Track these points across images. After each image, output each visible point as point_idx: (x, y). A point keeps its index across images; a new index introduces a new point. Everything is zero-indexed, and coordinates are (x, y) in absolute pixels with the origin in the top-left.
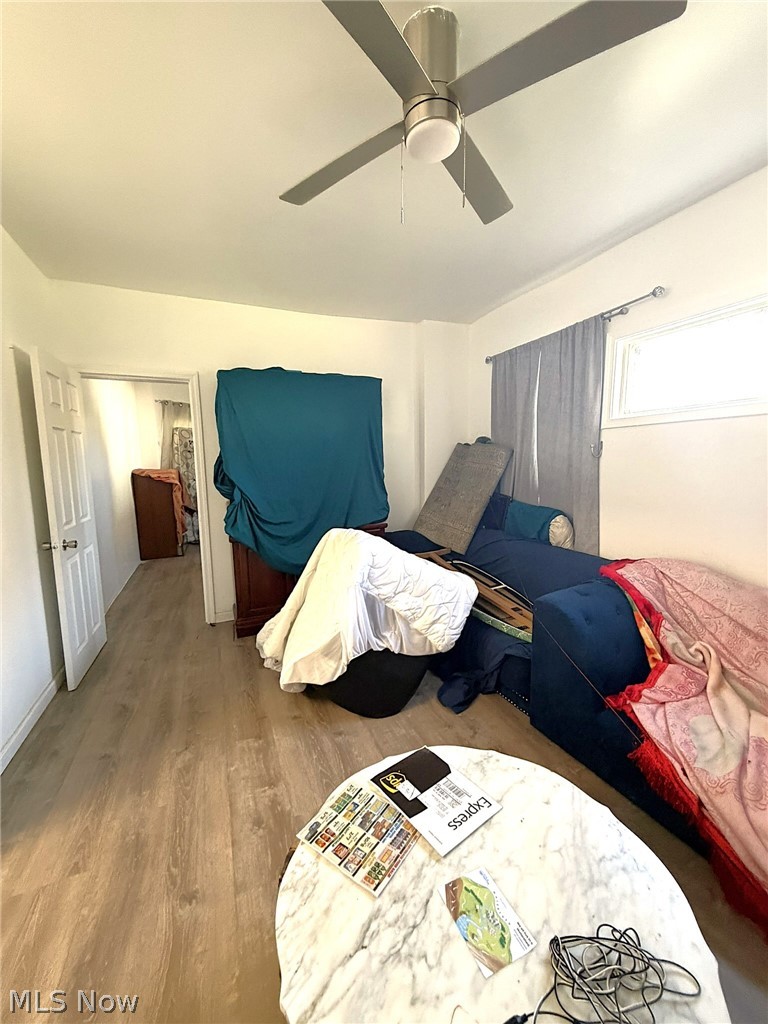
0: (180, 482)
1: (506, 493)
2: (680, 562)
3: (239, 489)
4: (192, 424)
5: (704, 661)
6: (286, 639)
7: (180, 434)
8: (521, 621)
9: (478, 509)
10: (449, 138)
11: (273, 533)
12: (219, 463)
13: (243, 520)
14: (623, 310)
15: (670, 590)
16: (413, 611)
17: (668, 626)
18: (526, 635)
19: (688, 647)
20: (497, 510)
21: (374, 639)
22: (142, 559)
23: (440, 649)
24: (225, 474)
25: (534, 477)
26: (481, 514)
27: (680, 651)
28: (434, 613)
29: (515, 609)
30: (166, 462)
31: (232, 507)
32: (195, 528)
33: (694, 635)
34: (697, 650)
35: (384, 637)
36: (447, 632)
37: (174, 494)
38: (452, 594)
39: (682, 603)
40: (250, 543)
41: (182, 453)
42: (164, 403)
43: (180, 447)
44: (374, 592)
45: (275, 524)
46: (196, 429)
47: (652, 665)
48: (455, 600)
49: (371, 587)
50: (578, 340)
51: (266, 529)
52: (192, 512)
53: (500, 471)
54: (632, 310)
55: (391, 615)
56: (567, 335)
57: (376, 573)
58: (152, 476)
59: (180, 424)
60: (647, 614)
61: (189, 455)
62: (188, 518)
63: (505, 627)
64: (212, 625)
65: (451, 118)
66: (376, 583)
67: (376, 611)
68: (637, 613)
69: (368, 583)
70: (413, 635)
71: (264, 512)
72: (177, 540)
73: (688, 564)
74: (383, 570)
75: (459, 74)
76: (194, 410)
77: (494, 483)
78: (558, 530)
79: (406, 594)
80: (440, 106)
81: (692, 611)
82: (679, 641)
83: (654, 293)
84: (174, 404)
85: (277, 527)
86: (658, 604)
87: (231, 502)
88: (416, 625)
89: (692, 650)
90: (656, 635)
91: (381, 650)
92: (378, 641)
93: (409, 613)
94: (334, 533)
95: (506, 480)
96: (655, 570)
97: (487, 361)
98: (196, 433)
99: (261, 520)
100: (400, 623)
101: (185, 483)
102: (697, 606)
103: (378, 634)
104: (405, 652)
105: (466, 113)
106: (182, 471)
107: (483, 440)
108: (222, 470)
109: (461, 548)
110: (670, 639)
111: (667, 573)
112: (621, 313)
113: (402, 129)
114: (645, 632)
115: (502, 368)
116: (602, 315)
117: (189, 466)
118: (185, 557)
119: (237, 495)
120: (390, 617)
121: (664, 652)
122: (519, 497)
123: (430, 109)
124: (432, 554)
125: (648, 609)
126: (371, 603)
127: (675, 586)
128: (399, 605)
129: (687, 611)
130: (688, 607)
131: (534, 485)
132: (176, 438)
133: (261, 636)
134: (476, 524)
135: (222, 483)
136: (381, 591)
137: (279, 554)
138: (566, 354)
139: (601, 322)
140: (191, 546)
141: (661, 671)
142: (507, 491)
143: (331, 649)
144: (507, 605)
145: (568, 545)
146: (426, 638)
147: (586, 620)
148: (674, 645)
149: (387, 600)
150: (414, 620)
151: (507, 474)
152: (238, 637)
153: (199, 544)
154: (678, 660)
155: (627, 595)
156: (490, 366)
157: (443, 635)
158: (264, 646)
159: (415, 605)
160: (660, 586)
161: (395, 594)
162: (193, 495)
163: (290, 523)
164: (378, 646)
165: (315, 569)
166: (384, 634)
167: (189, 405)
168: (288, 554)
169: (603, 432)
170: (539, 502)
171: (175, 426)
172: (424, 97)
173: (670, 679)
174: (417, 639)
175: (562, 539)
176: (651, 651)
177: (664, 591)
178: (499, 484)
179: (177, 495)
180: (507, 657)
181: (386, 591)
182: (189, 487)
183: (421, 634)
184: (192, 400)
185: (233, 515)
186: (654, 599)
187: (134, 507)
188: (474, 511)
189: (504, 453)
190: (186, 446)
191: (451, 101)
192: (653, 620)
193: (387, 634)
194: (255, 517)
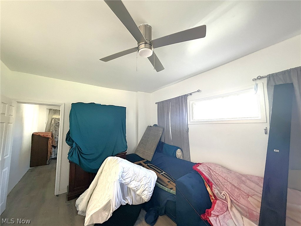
0: (52, 137)
1: (162, 141)
2: (213, 164)
3: (75, 143)
4: (60, 117)
5: (226, 198)
6: (88, 202)
7: (55, 120)
8: (170, 186)
9: (155, 147)
10: (150, 53)
11: (86, 158)
12: (69, 133)
13: (75, 153)
14: (191, 94)
15: (213, 174)
16: (136, 187)
17: (214, 187)
18: (173, 192)
19: (221, 193)
20: (161, 146)
21: (123, 200)
22: (30, 167)
23: (146, 201)
24: (70, 137)
25: (170, 136)
26: (155, 148)
27: (219, 195)
28: (144, 187)
29: (169, 182)
30: (47, 130)
31: (72, 149)
32: (56, 153)
33: (221, 189)
34: (223, 194)
35: (126, 199)
36: (148, 194)
37: (49, 141)
38: (150, 179)
39: (216, 178)
40: (78, 163)
41: (54, 126)
42: (50, 110)
43: (54, 125)
44: (123, 182)
45: (88, 155)
46: (61, 118)
47: (212, 201)
48: (150, 181)
49: (122, 180)
50: (180, 101)
51: (84, 157)
52: (55, 147)
53: (161, 135)
54: (193, 94)
55: (129, 189)
56: (177, 99)
57: (125, 174)
58: (41, 135)
59: (55, 116)
60: (208, 183)
61: (57, 127)
62: (53, 149)
63: (166, 189)
64: (57, 196)
65: (151, 48)
66: (124, 178)
67: (124, 188)
68: (205, 183)
69: (122, 179)
70: (136, 196)
71: (84, 150)
72: (47, 158)
73: (216, 165)
74: (126, 173)
75: (152, 40)
76: (62, 112)
77: (159, 138)
78: (179, 153)
79: (134, 181)
80: (148, 45)
81: (219, 180)
82: (218, 192)
83: (198, 91)
84: (54, 110)
85: (88, 156)
86: (211, 179)
87: (71, 148)
88: (138, 192)
89: (222, 194)
90: (211, 190)
91: (125, 204)
92: (124, 200)
93: (135, 188)
94: (110, 158)
95: (162, 137)
96: (207, 167)
97: (156, 103)
98: (61, 120)
99: (82, 153)
100: (132, 193)
101: (54, 137)
102: (220, 178)
103: (124, 198)
104: (134, 204)
105: (154, 48)
106: (53, 132)
107: (155, 125)
108: (70, 136)
109: (150, 159)
110: (216, 191)
111: (211, 168)
112: (190, 95)
113: (137, 49)
114: (208, 189)
115: (160, 106)
116: (186, 95)
117: (57, 131)
118: (50, 165)
119: (74, 145)
120: (129, 190)
121: (215, 196)
122: (166, 142)
123: (145, 46)
124: (141, 162)
125: (208, 181)
126: (122, 186)
127: (213, 172)
128: (132, 186)
129: (218, 180)
130: (218, 179)
131: (171, 139)
132: (53, 121)
133: (78, 201)
134: (154, 151)
135: (69, 141)
136: (126, 181)
137: (88, 166)
138: (177, 103)
139: (185, 96)
140: (53, 160)
141: (215, 203)
142: (163, 141)
143: (107, 207)
144: (166, 180)
145: (182, 158)
146: (141, 197)
147: (192, 187)
148: (217, 193)
149: (128, 184)
150: (137, 191)
151: (163, 136)
152: (68, 201)
153: (56, 159)
154: (219, 198)
155: (202, 177)
156: (157, 104)
157: (146, 195)
158: (79, 206)
159: (137, 185)
160: (210, 172)
161: (131, 182)
162: (57, 140)
163: (93, 154)
164: (124, 203)
165: (102, 172)
166: (127, 198)
167: (60, 111)
168: (92, 166)
169: (188, 125)
170: (172, 144)
171: (53, 117)
172: (143, 43)
173: (218, 206)
174: (138, 198)
175: (180, 156)
176: (211, 196)
177: (211, 174)
178: (160, 138)
179: (50, 141)
180: (168, 201)
181: (128, 181)
182: (55, 138)
183: (140, 196)
184: (62, 109)
185: (72, 152)
186: (209, 177)
187: (31, 147)
188: (154, 147)
189: (162, 130)
190: (56, 124)
191: (151, 45)
192: (210, 184)
193: (128, 198)
194: (80, 153)
